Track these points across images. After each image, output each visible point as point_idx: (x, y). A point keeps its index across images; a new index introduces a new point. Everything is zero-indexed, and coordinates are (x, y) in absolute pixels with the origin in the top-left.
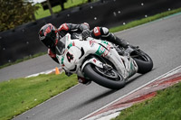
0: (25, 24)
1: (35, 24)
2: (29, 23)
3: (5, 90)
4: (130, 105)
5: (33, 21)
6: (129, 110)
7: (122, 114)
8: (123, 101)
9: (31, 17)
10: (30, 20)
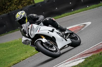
0: (28, 6)
1: (34, 6)
2: (31, 5)
3: (16, 45)
4: (90, 55)
5: (33, 4)
6: (90, 58)
7: (85, 61)
8: (87, 53)
9: (32, 2)
10: (31, 3)
